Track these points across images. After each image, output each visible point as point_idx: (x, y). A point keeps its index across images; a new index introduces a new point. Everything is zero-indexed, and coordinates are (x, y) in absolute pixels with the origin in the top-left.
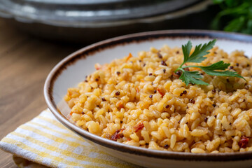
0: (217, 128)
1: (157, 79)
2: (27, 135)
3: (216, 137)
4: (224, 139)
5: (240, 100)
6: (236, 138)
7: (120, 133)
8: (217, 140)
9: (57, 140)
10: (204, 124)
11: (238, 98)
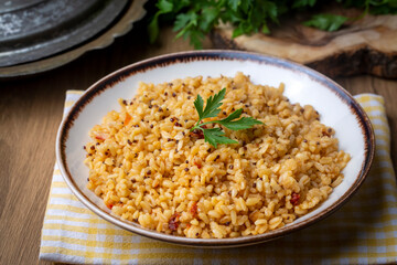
0: (268, 192)
1: (180, 145)
2: (59, 235)
3: (268, 201)
4: (276, 201)
5: (272, 152)
6: (289, 198)
7: (176, 220)
8: (271, 204)
9: (90, 231)
10: (254, 190)
11: (269, 149)
